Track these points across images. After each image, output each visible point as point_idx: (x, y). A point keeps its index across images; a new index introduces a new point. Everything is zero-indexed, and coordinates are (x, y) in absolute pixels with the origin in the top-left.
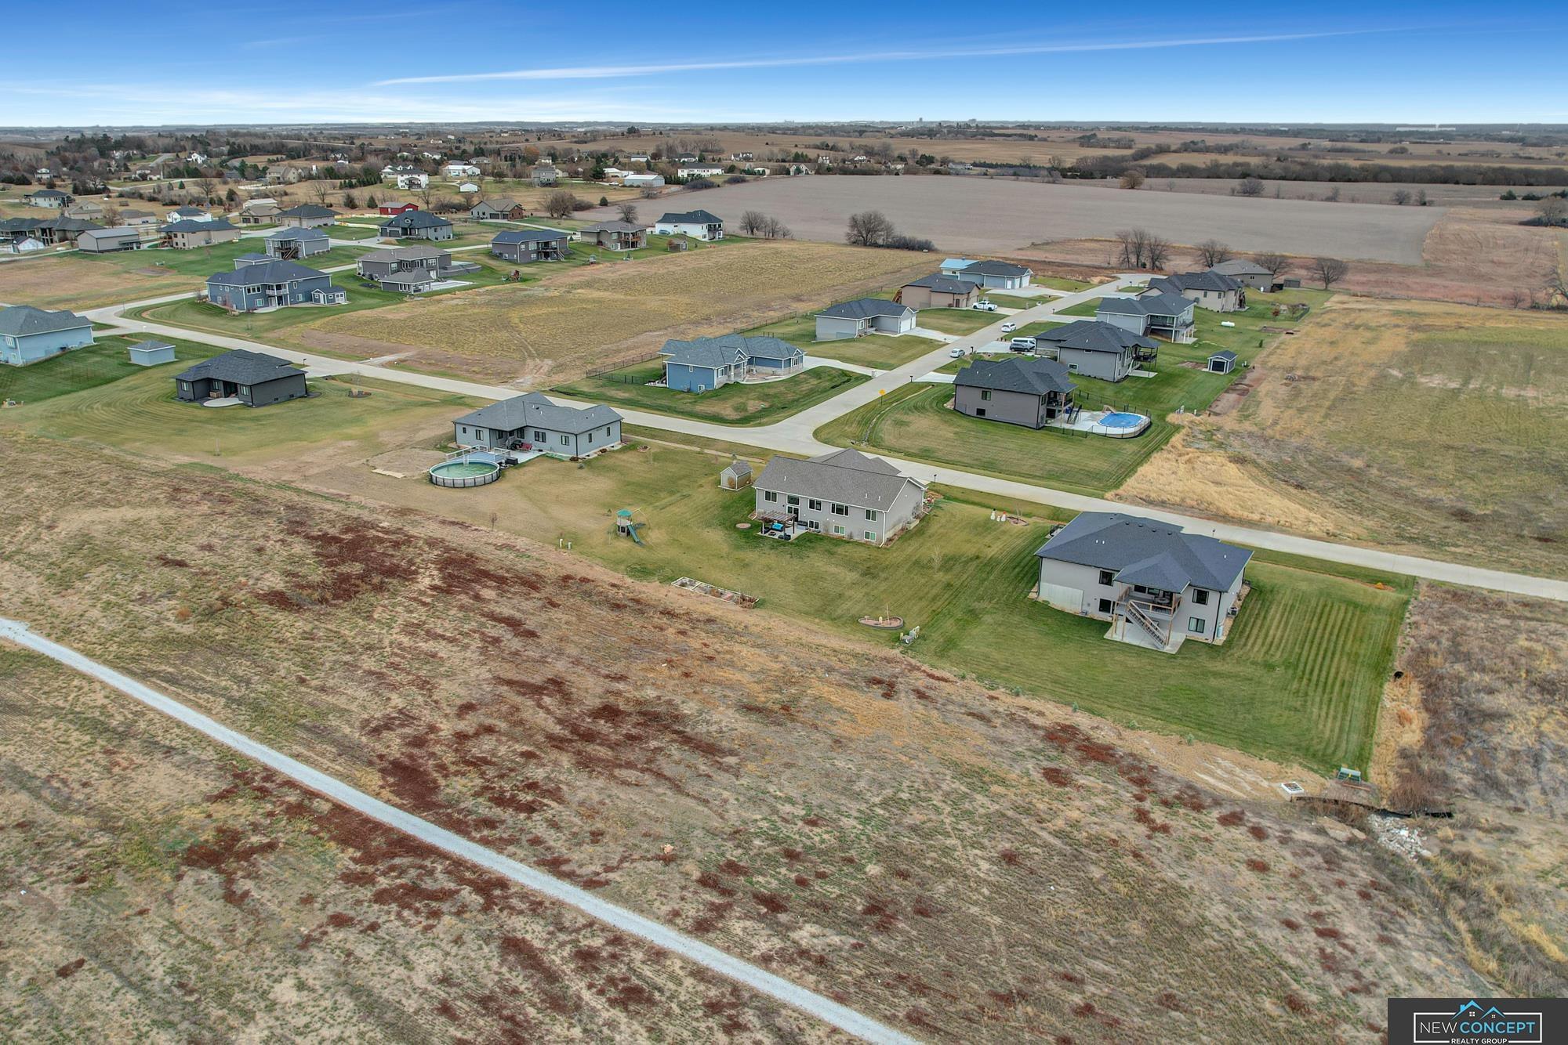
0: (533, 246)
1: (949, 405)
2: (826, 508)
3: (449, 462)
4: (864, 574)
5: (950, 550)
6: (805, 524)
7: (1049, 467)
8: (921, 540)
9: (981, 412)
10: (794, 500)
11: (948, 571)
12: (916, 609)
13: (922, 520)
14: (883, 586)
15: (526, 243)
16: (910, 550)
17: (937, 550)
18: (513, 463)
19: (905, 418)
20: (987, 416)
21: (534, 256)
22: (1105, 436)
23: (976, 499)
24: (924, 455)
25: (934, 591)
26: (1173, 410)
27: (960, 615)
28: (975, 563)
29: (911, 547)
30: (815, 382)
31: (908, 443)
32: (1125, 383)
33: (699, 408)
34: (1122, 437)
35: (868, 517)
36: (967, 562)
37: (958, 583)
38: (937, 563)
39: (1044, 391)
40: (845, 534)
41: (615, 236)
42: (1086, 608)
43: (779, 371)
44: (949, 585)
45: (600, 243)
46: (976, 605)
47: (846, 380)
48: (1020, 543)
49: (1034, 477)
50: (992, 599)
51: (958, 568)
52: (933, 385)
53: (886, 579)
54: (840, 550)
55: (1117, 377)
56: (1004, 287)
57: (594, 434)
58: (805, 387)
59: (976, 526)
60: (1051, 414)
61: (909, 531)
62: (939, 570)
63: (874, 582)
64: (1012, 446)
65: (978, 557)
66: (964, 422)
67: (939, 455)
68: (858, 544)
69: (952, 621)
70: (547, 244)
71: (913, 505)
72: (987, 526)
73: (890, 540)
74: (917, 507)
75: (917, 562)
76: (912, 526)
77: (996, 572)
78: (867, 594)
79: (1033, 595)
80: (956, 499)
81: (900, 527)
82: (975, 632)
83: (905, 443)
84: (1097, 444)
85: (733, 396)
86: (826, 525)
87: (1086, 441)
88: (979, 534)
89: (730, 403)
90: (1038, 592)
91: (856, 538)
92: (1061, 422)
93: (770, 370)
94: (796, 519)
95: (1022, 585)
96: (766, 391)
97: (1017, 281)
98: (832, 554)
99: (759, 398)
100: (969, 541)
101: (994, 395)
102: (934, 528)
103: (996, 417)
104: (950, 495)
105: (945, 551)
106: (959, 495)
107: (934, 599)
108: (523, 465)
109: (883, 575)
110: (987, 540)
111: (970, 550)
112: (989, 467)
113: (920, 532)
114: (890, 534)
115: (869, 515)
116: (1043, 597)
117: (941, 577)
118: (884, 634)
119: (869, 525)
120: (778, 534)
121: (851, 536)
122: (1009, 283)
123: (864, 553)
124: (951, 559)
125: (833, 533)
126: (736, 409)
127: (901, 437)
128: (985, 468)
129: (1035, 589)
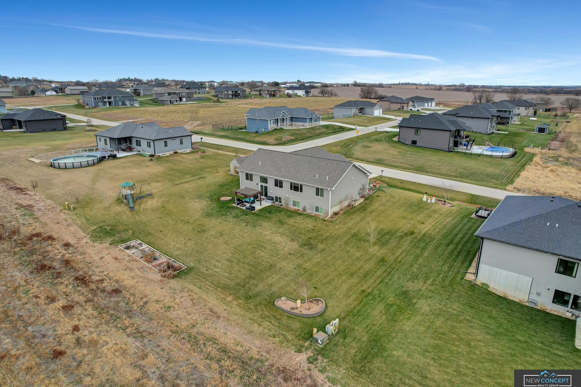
0: (230, 92)
1: (396, 139)
2: (286, 185)
3: (74, 155)
4: (303, 245)
5: (386, 225)
6: (271, 199)
7: (460, 170)
8: (363, 215)
9: (414, 142)
10: (264, 180)
11: (383, 245)
12: (345, 287)
13: (366, 199)
14: (317, 258)
15: (227, 91)
16: (351, 224)
17: (373, 225)
18: (114, 157)
19: (369, 145)
20: (418, 144)
21: (231, 96)
22: (491, 156)
23: (411, 187)
24: (378, 162)
25: (367, 267)
26: (528, 147)
27: (391, 299)
28: (409, 238)
29: (352, 222)
30: (324, 130)
31: (369, 156)
32: (493, 135)
33: (257, 139)
34: (502, 157)
35: (317, 194)
36: (402, 237)
37: (392, 258)
38: (372, 238)
39: (453, 129)
40: (300, 208)
41: (266, 92)
42: (533, 297)
43: (305, 124)
44: (382, 260)
45: (260, 94)
46: (411, 286)
47: (342, 129)
48: (449, 222)
49: (451, 176)
50: (427, 278)
51: (393, 242)
52: (387, 132)
53: (323, 250)
54: (291, 221)
55: (489, 132)
56: (424, 106)
57: (169, 142)
58: (318, 131)
59: (410, 206)
60: (456, 144)
61: (353, 207)
62: (375, 244)
63: (311, 253)
64: (434, 159)
65: (412, 233)
66: (404, 147)
67: (387, 162)
68: (309, 216)
69: (381, 307)
70: (236, 92)
71: (360, 186)
72: (420, 206)
73: (336, 214)
74: (363, 189)
75: (355, 235)
76: (357, 203)
77: (430, 248)
78: (299, 266)
79: (470, 277)
80: (396, 187)
81: (346, 203)
82: (407, 326)
83: (368, 156)
84: (489, 160)
85: (277, 134)
86: (287, 199)
87: (481, 158)
88: (413, 212)
89: (274, 137)
90: (476, 274)
91: (308, 211)
92: (461, 149)
93: (301, 124)
94: (266, 195)
95: (457, 264)
96: (296, 132)
97: (430, 104)
98: (282, 223)
99: (290, 135)
100: (404, 218)
101: (423, 132)
102: (376, 205)
103: (423, 145)
104: (392, 184)
105: (382, 226)
106: (399, 185)
107: (366, 275)
108: (120, 158)
109: (321, 246)
110: (421, 217)
111: (405, 226)
112: (420, 170)
113: (363, 208)
114: (337, 209)
115: (319, 192)
116: (481, 279)
117: (374, 250)
118: (296, 325)
119: (318, 201)
120: (248, 205)
121: (304, 210)
122: (426, 104)
123: (310, 224)
124: (387, 233)
125: (291, 207)
126: (276, 139)
127: (365, 153)
128: (418, 170)
129: (472, 270)
